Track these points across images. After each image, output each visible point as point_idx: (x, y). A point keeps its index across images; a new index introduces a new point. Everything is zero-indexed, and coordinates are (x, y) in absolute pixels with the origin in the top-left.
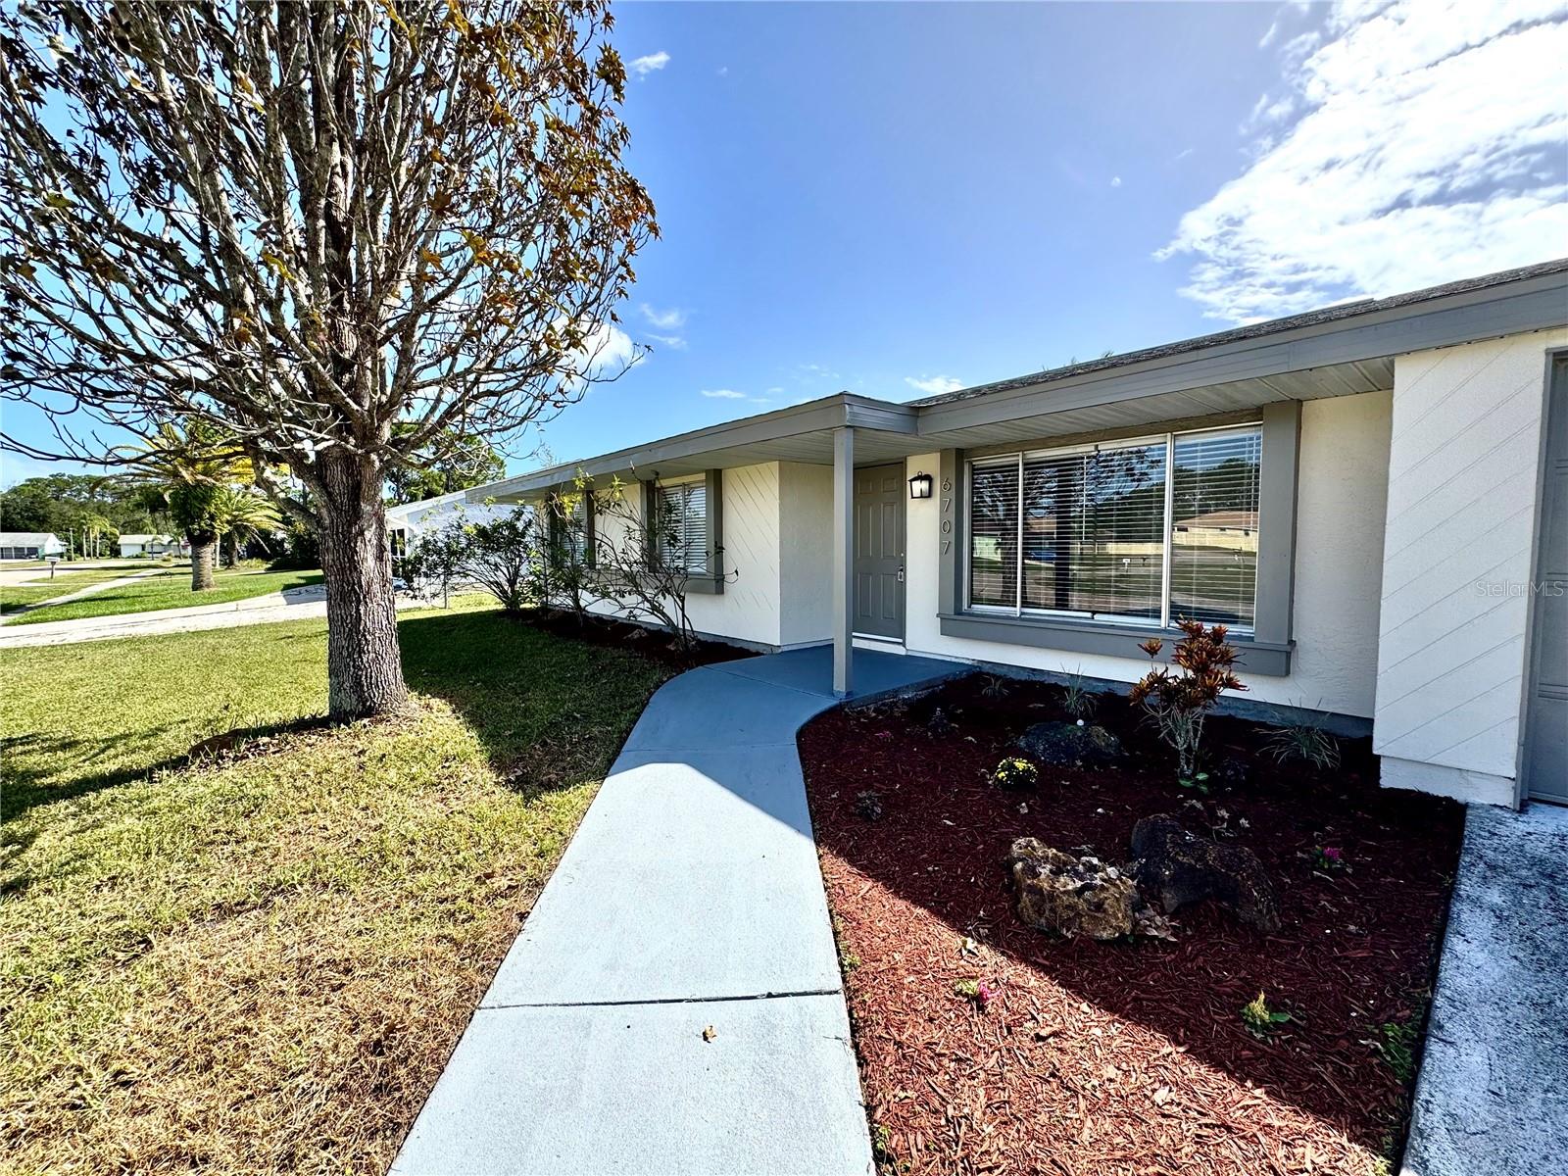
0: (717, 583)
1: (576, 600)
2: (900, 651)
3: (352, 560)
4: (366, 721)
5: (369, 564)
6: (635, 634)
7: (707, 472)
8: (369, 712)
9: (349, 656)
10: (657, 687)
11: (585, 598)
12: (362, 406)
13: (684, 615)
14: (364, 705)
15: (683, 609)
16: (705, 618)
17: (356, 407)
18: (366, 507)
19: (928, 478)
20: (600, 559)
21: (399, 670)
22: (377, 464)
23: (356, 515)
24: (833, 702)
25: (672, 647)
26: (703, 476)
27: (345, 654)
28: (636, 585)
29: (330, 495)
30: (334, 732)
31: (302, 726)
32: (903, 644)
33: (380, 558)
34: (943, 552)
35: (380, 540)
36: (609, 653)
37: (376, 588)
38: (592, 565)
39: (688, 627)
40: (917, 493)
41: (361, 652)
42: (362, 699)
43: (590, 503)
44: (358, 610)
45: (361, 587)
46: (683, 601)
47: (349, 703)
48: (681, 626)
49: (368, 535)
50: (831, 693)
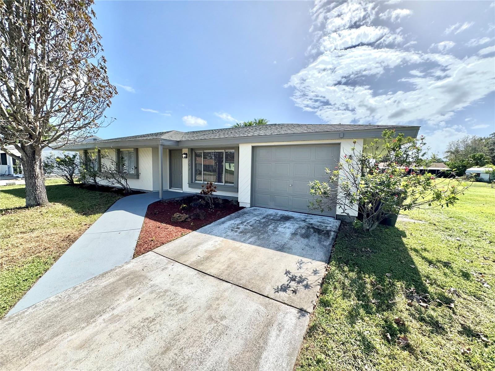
0: (137, 176)
1: (95, 181)
2: (182, 191)
3: (33, 169)
4: (38, 207)
5: (38, 170)
6: (114, 189)
7: (134, 148)
8: (39, 205)
9: (33, 191)
10: (119, 199)
11: (98, 180)
12: (36, 133)
13: (127, 184)
14: (37, 203)
15: (126, 182)
16: (133, 184)
17: (35, 134)
18: (37, 157)
19: (186, 154)
20: (102, 170)
21: (46, 195)
22: (40, 147)
23: (34, 159)
24: (158, 200)
25: (124, 192)
26: (133, 149)
27: (31, 191)
28: (114, 176)
29: (26, 153)
30: (30, 209)
31: (20, 208)
32: (182, 190)
33: (40, 168)
34: (189, 170)
35: (40, 164)
36: (105, 194)
37: (39, 176)
38: (100, 171)
39: (128, 187)
40: (184, 157)
41: (36, 191)
42: (37, 202)
43: (99, 155)
44: (35, 181)
45: (36, 175)
46: (126, 180)
47: (33, 203)
48: (126, 187)
49: (37, 163)
50: (159, 198)
